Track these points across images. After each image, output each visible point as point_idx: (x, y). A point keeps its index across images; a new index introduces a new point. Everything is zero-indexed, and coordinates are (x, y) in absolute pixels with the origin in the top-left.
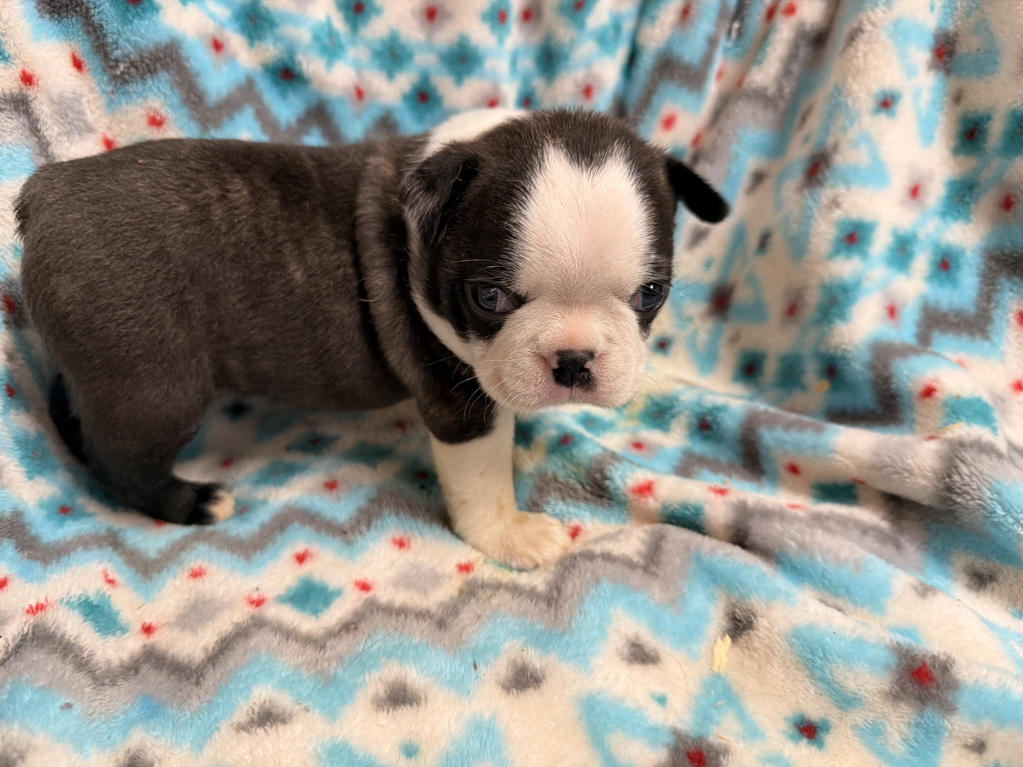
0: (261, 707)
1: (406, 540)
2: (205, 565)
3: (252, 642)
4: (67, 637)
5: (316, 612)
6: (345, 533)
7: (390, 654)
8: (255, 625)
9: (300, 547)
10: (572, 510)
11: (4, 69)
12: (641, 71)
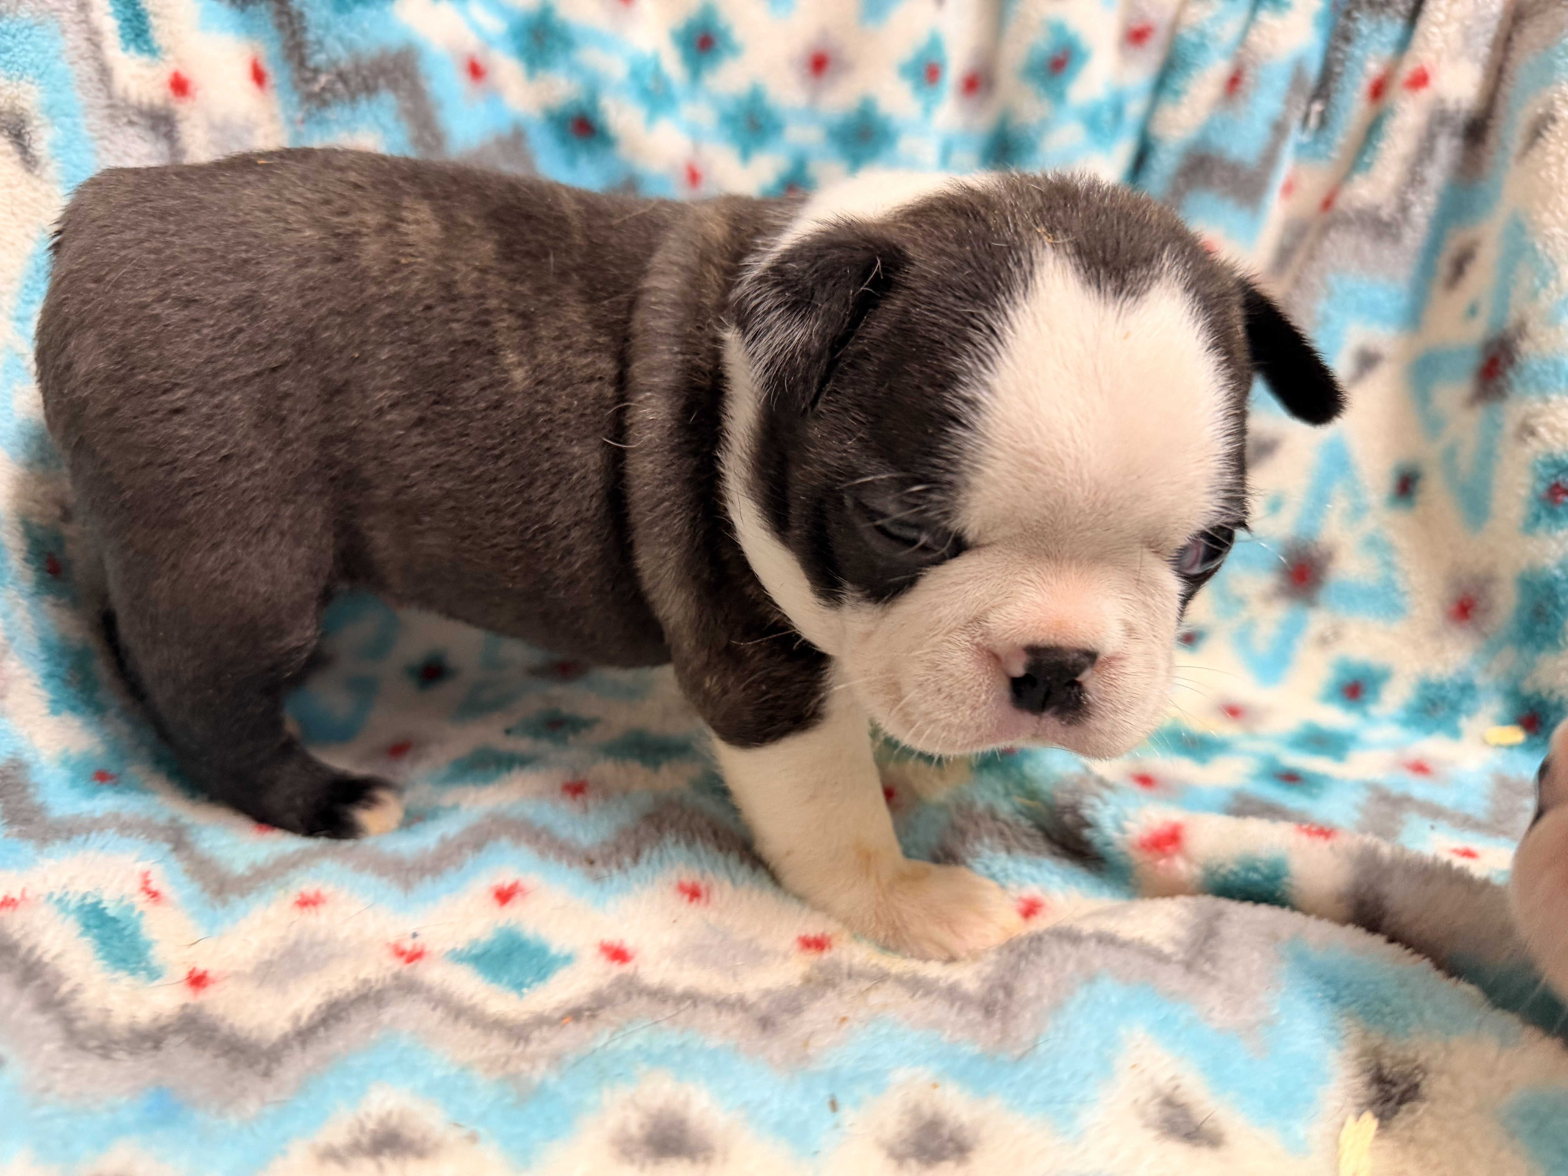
0: (382, 1122)
1: (702, 886)
2: (327, 890)
3: (387, 1015)
5: (518, 986)
6: (592, 863)
8: (398, 988)
9: (506, 878)
10: (1026, 869)
11: (148, 66)
12: (1154, 177)
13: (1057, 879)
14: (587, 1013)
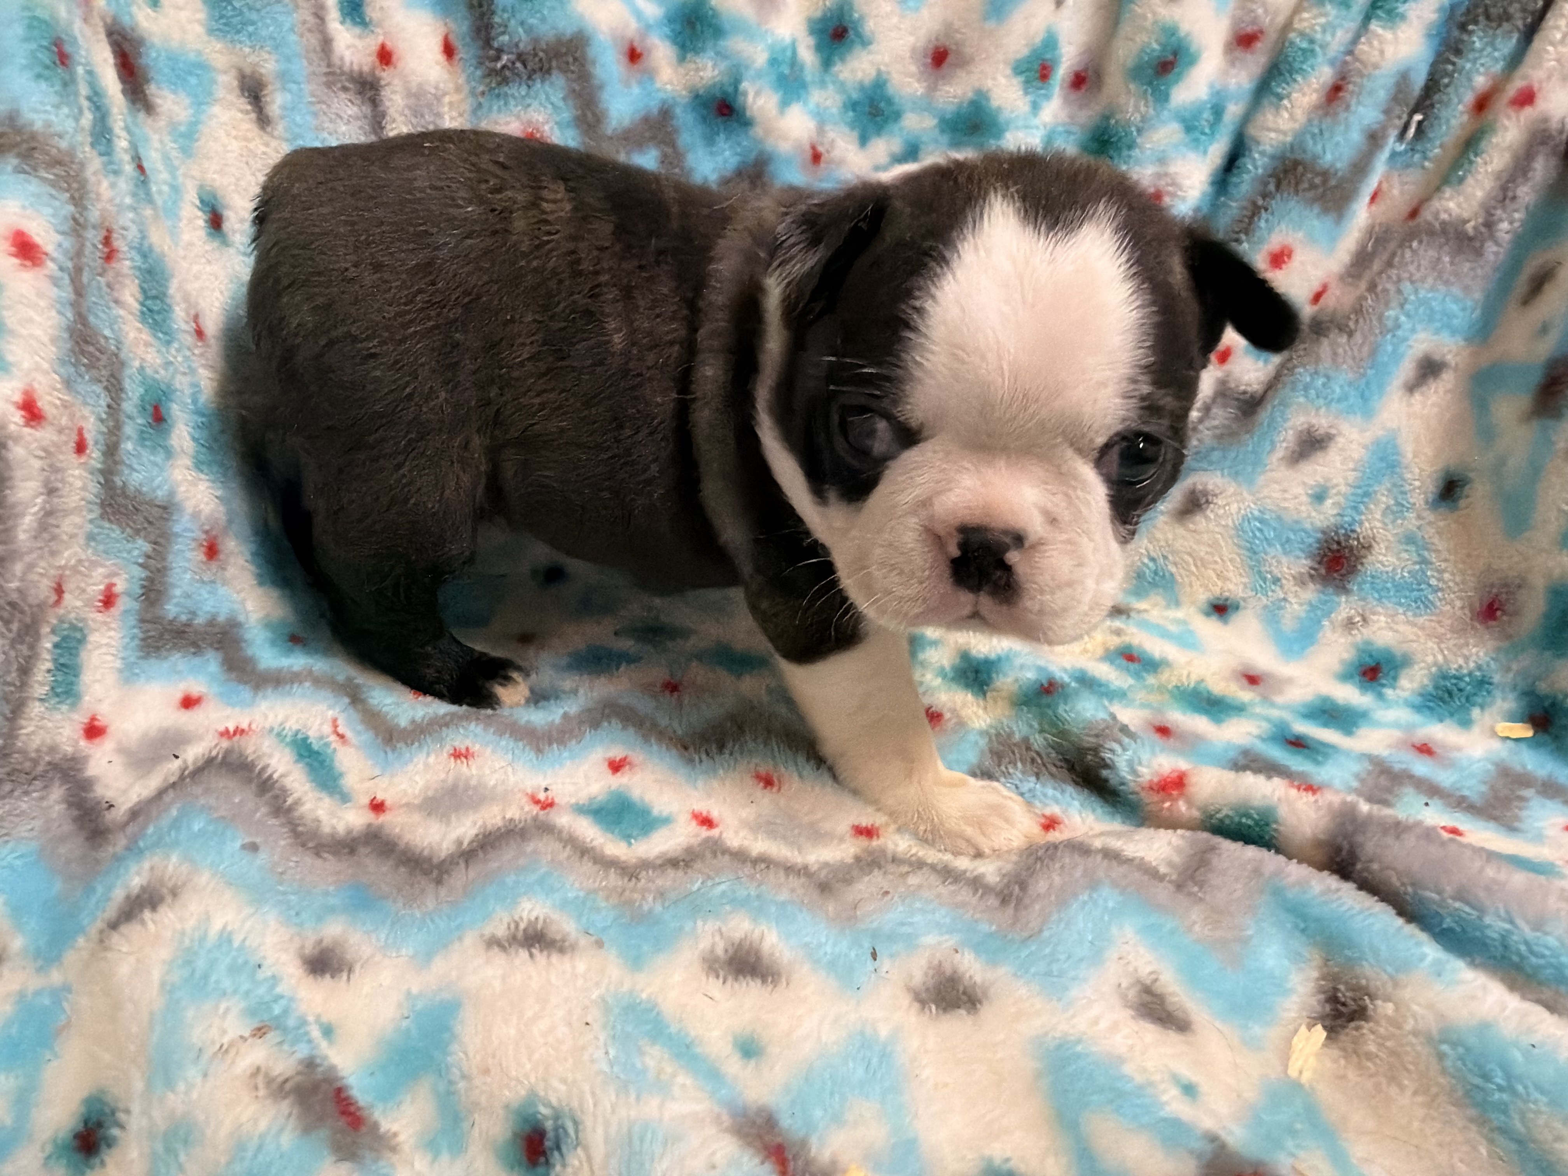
0: (531, 924)
1: (775, 777)
2: (475, 748)
4: (269, 771)
5: (627, 838)
6: (686, 748)
7: (739, 903)
8: (537, 828)
9: (617, 753)
10: (1051, 792)
11: (360, 37)
12: (1246, 177)
13: (1076, 803)
14: (682, 863)
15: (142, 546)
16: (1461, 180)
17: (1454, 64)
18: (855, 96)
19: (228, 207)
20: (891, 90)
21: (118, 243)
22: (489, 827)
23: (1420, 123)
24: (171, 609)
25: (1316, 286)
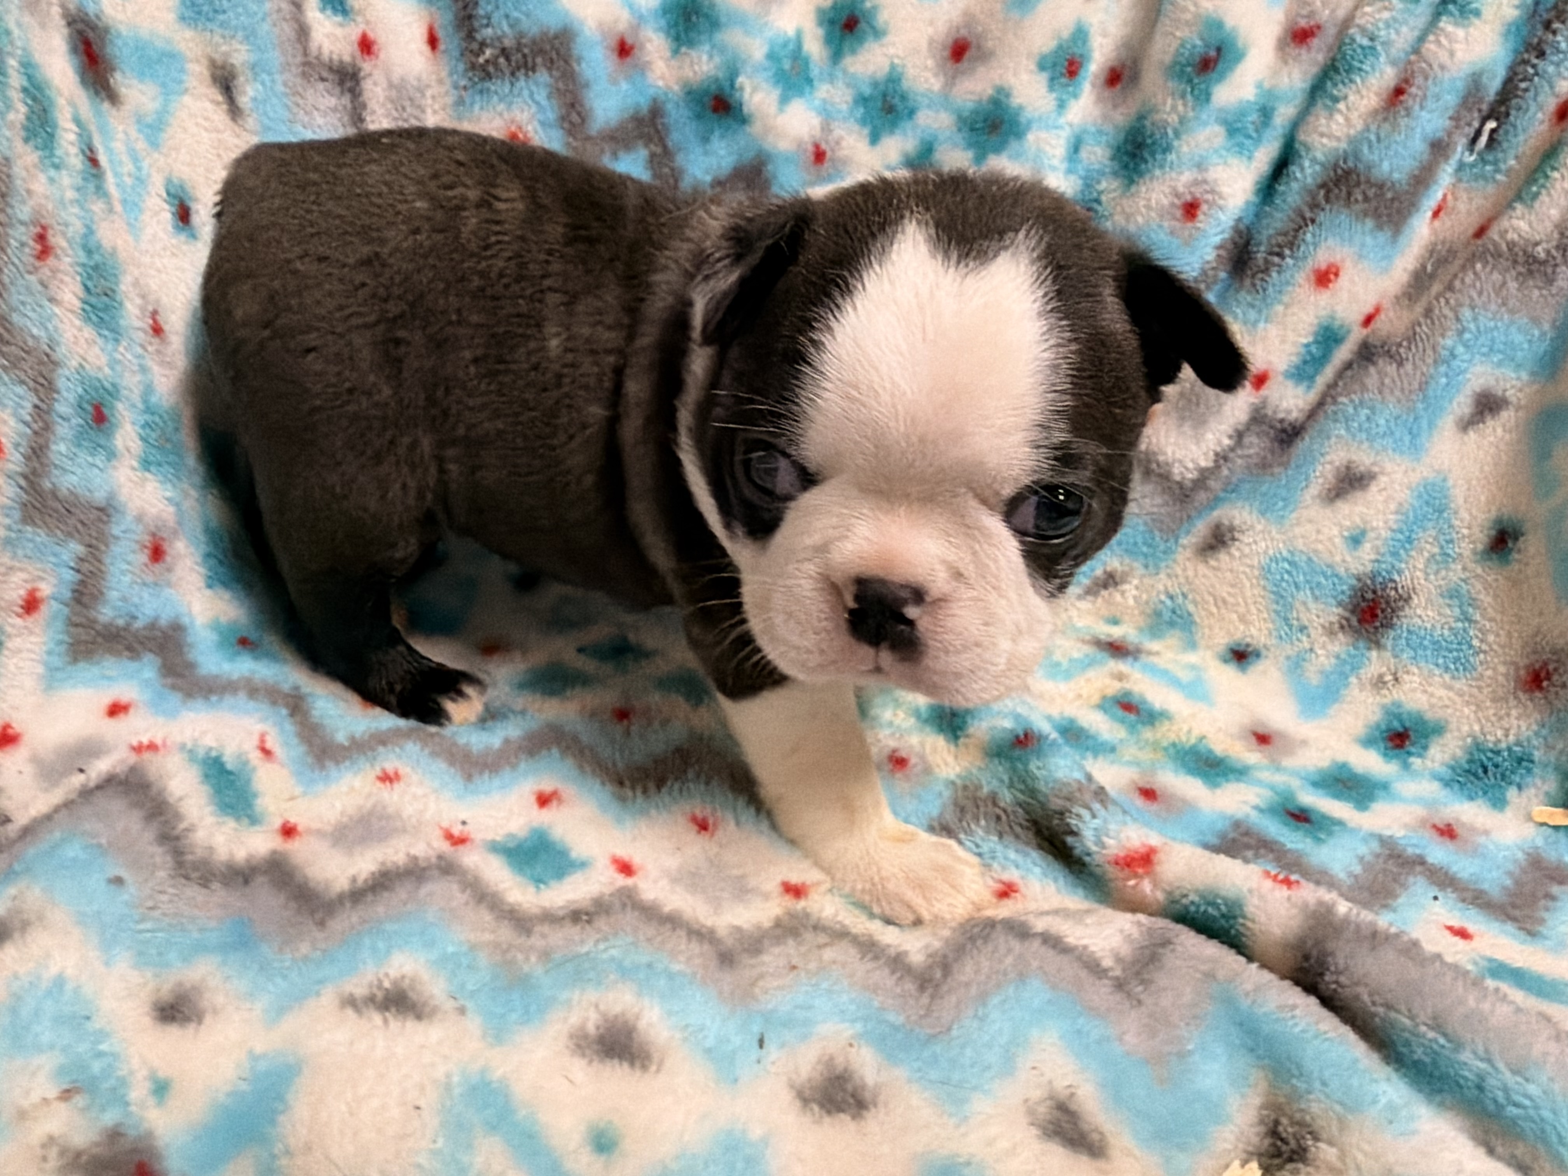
0: (394, 983)
1: (711, 821)
2: (404, 770)
3: (424, 891)
4: (166, 794)
5: (538, 882)
6: (621, 783)
8: (439, 868)
9: (549, 785)
10: (1012, 855)
11: (341, 25)
12: (1295, 185)
13: (1037, 870)
14: (585, 918)
15: (76, 548)
16: (1536, 195)
17: (1534, 66)
18: (867, 91)
19: (196, 200)
20: (905, 85)
21: (56, 240)
22: (389, 864)
23: (1493, 131)
24: (106, 614)
25: (1368, 309)
